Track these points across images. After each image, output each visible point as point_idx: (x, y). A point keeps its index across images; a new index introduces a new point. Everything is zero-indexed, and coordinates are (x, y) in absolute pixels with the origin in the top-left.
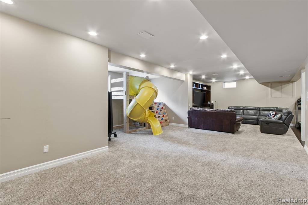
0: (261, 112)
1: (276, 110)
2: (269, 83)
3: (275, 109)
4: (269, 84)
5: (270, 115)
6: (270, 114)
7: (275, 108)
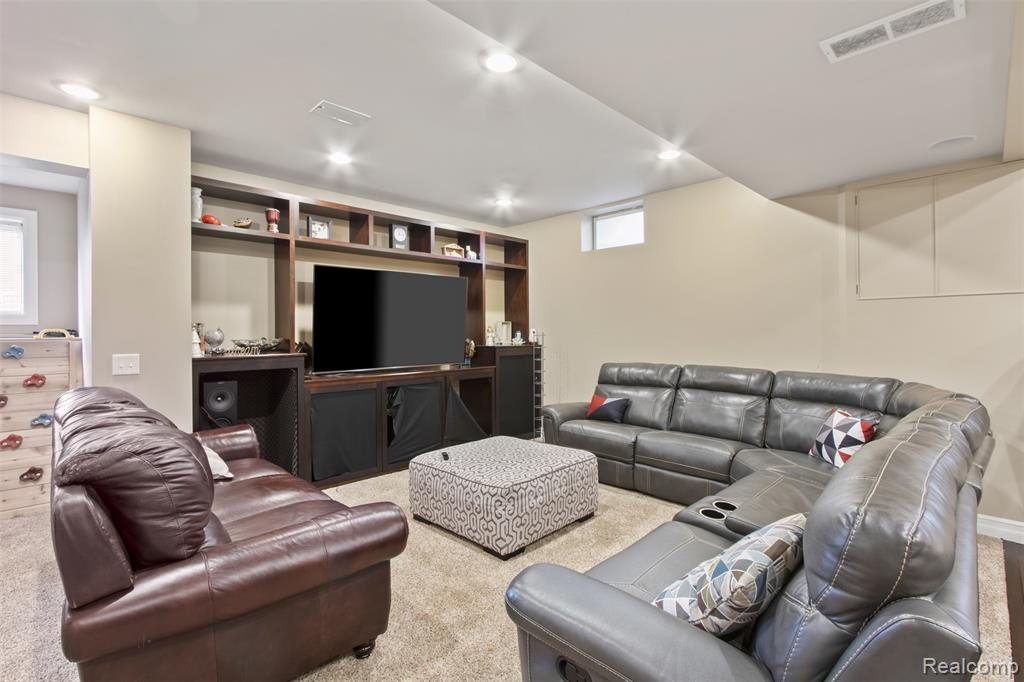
0: (778, 406)
1: (880, 405)
2: (839, 188)
3: (871, 398)
4: (842, 199)
5: (830, 441)
6: (825, 434)
7: (880, 387)
